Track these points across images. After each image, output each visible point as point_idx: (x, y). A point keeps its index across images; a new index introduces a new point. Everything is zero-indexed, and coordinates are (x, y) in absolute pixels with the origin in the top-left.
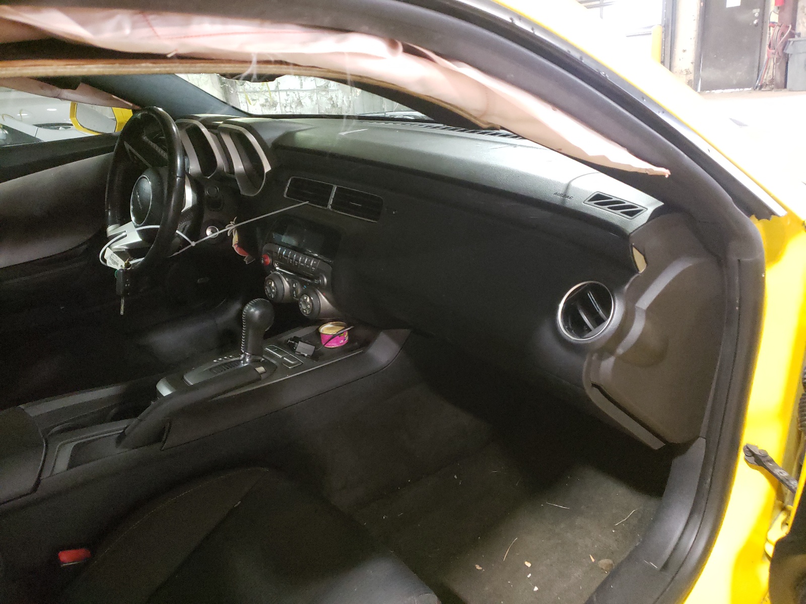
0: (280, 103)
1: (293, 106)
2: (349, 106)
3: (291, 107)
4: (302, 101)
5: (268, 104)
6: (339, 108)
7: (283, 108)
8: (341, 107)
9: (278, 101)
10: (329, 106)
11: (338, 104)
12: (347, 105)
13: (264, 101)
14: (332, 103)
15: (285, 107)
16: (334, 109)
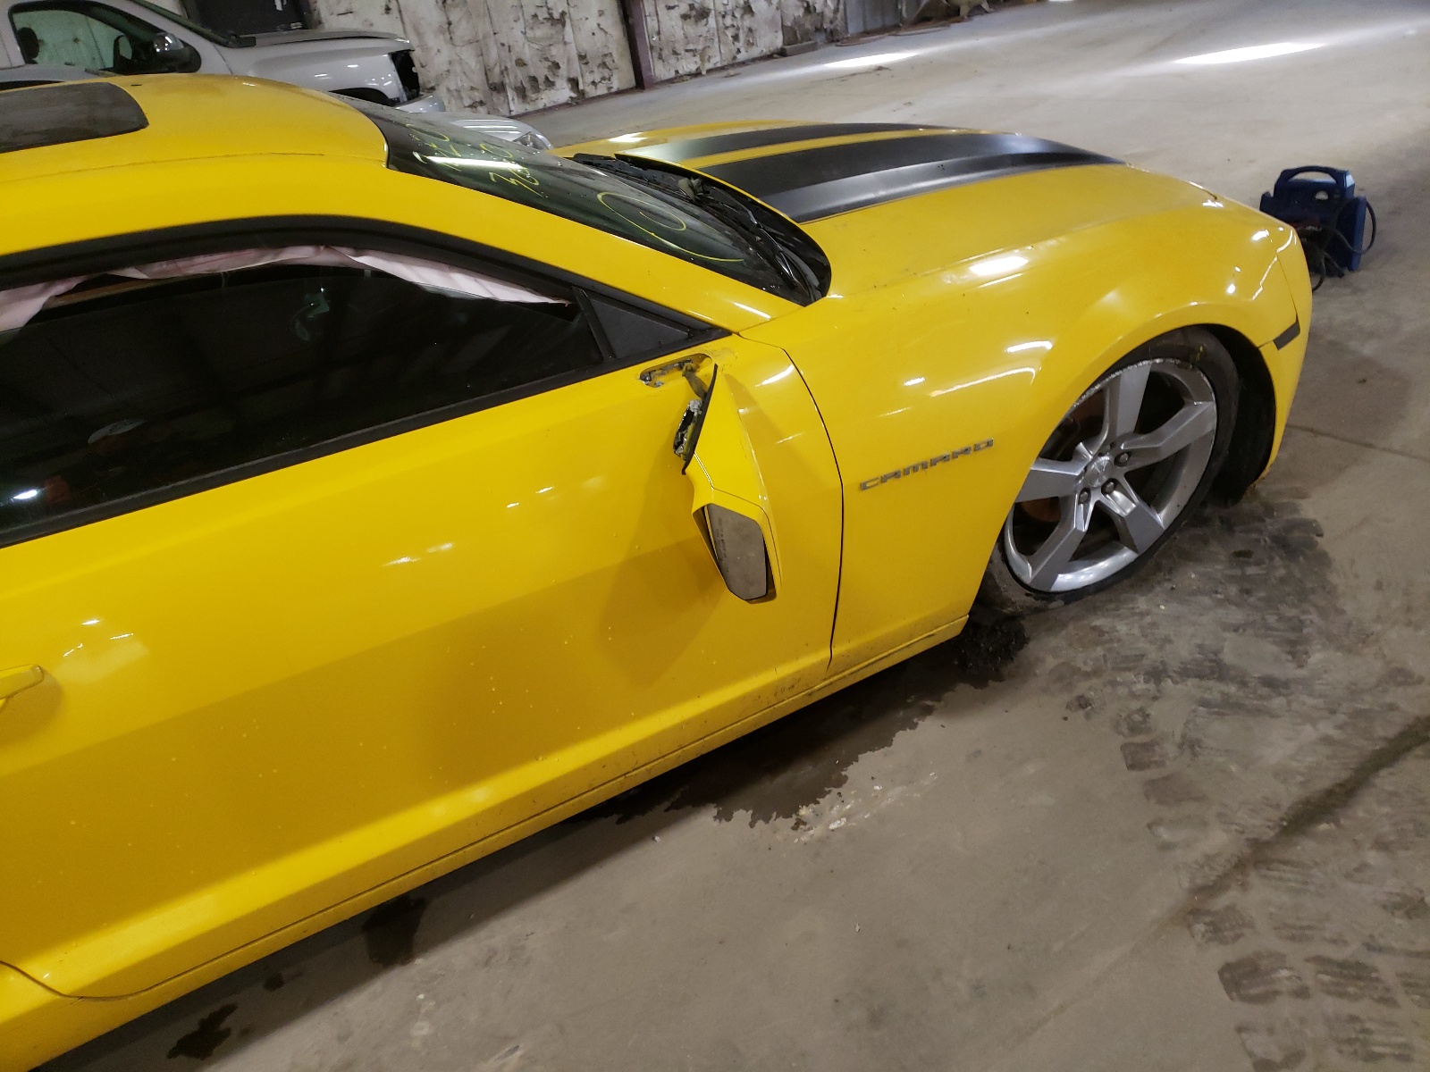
0: (715, 10)
1: (738, 15)
2: (836, 11)
3: (734, 16)
4: (752, 6)
5: (694, 13)
6: (818, 14)
7: (720, 19)
8: (823, 13)
9: (711, 6)
10: (800, 12)
11: (817, 6)
12: (832, 8)
13: (688, 8)
14: (805, 5)
15: (724, 17)
16: (809, 17)
